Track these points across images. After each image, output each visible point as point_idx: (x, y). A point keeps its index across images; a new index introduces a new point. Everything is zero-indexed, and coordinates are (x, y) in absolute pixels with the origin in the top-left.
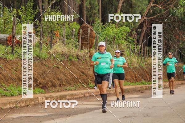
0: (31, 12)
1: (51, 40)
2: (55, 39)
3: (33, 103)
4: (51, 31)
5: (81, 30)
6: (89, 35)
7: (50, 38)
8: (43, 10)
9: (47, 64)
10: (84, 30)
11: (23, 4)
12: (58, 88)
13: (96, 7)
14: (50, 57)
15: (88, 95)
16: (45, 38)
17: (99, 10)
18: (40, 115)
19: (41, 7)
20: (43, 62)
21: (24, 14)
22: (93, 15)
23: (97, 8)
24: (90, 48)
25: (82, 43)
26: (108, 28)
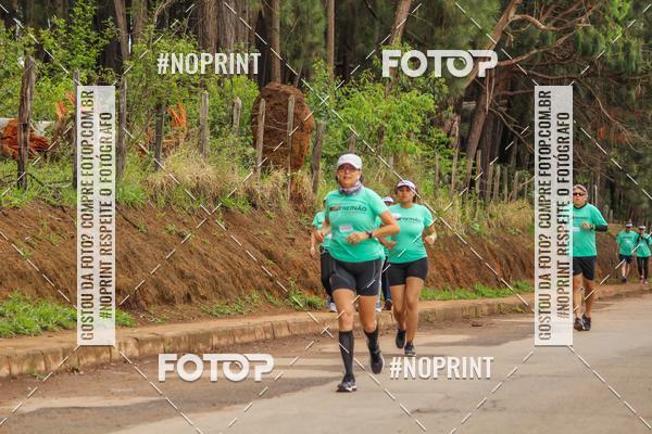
0: (87, 40)
1: (159, 138)
2: (170, 133)
3: (92, 359)
4: (158, 107)
5: (263, 103)
6: (290, 123)
7: (153, 132)
8: (129, 31)
9: (141, 222)
10: (272, 103)
11: (60, 10)
12: (180, 307)
13: (318, 21)
14: (154, 198)
15: (285, 332)
16: (138, 129)
17: (326, 34)
18: (116, 402)
19: (121, 20)
20: (130, 216)
21: (64, 47)
22: (305, 51)
23: (320, 26)
24: (296, 167)
25: (265, 151)
26: (358, 96)
